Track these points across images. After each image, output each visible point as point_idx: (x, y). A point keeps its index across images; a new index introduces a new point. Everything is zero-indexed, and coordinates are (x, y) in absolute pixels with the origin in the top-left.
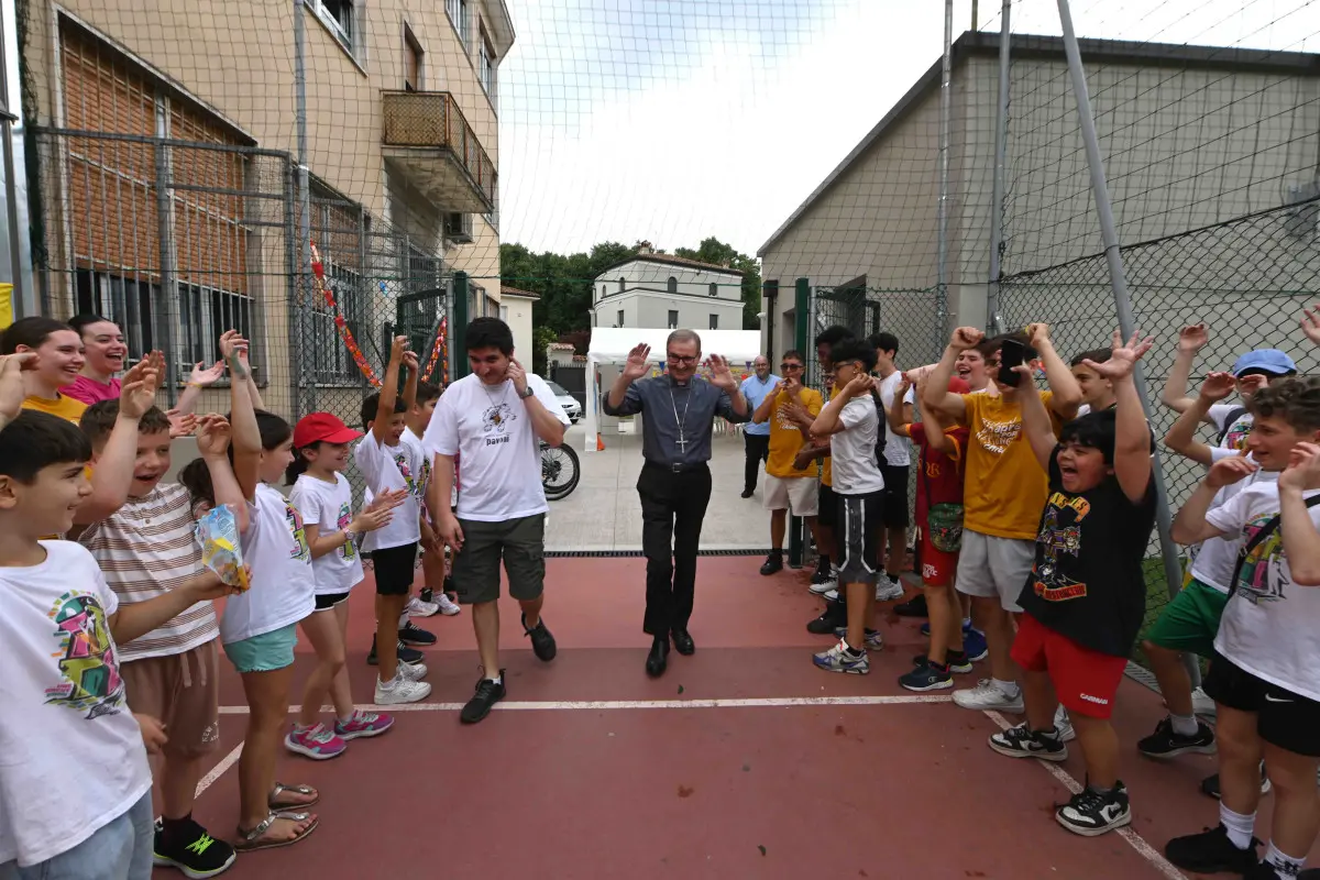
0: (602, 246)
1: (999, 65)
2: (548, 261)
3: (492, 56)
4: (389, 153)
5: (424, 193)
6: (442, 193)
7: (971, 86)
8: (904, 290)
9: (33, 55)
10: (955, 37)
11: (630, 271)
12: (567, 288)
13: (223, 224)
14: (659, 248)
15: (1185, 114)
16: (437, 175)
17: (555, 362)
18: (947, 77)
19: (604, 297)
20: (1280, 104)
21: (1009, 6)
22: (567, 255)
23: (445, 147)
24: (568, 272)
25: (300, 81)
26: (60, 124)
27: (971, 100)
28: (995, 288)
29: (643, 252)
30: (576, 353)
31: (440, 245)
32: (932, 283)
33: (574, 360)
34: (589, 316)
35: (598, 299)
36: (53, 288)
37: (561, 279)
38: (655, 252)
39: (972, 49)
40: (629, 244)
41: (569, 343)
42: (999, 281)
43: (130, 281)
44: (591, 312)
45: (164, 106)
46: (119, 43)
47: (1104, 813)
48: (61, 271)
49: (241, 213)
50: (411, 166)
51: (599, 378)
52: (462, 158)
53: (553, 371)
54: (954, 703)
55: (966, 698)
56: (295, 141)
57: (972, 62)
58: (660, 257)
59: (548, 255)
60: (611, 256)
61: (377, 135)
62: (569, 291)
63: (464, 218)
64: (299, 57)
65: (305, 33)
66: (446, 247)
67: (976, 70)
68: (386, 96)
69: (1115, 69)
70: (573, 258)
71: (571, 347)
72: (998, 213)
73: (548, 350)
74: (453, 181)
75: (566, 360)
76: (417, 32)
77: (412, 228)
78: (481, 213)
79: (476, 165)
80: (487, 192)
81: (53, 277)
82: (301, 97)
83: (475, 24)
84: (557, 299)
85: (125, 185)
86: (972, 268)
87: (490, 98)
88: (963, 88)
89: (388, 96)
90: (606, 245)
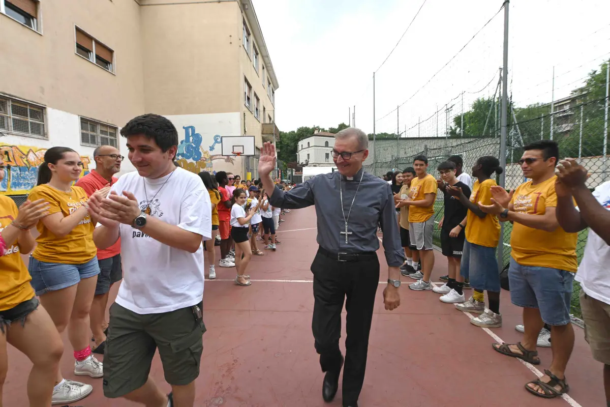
0: (300, 128)
4: (264, 136)
11: (312, 140)
12: (288, 145)
14: (323, 128)
19: (302, 149)
22: (288, 132)
23: (273, 134)
29: (316, 131)
33: (297, 174)
35: (300, 149)
38: (320, 132)
44: (297, 154)
50: (266, 137)
58: (323, 133)
60: (305, 133)
61: (260, 132)
62: (289, 146)
70: (290, 133)
84: (284, 149)
89: (263, 125)
90: (302, 128)
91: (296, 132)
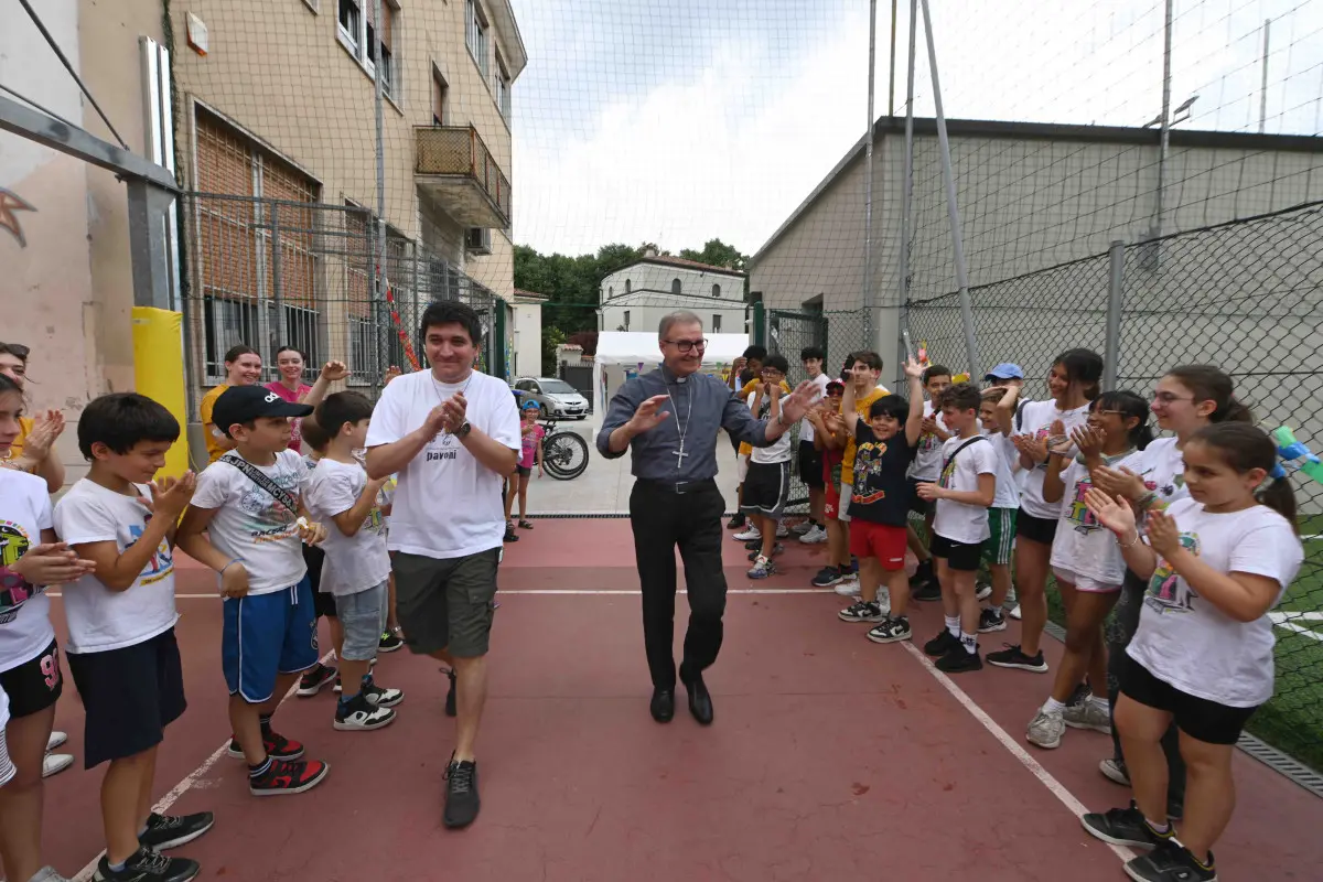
0: (608, 248)
1: (905, 141)
2: (556, 263)
3: (507, 78)
4: (420, 180)
5: (448, 212)
6: (465, 212)
7: (887, 156)
8: (838, 312)
9: (181, 137)
10: (876, 119)
11: (636, 274)
12: (574, 290)
13: (298, 253)
14: (665, 249)
15: (1072, 167)
16: (462, 199)
17: (564, 362)
18: (870, 149)
19: (611, 298)
20: (1127, 169)
21: (912, 100)
22: (575, 257)
23: (470, 175)
24: (576, 273)
25: (380, 157)
26: (196, 189)
27: (887, 166)
28: (904, 311)
29: (649, 254)
30: (583, 353)
31: (462, 259)
32: (859, 306)
33: (582, 360)
34: (596, 317)
35: (606, 300)
36: (192, 312)
37: (569, 278)
38: (660, 255)
39: (887, 129)
40: (636, 246)
41: (577, 343)
42: (906, 306)
43: (237, 303)
44: (598, 312)
45: (258, 162)
46: (233, 120)
47: (893, 631)
48: (197, 299)
49: (310, 245)
50: (439, 191)
51: (605, 378)
52: (483, 182)
53: (562, 369)
54: (835, 593)
55: (842, 589)
56: (375, 202)
57: (888, 138)
58: (666, 259)
59: (556, 256)
60: (618, 258)
61: (410, 165)
62: (577, 292)
63: (484, 232)
64: (379, 139)
65: (384, 121)
66: (466, 259)
67: (891, 144)
68: (418, 130)
69: (998, 142)
70: (580, 259)
71: (579, 347)
72: (906, 254)
73: (558, 351)
74: (476, 202)
75: (575, 360)
76: (442, 69)
77: (440, 245)
78: (499, 228)
79: (495, 187)
80: (504, 209)
81: (192, 303)
82: (380, 169)
83: (492, 52)
84: (565, 299)
85: (234, 228)
86: (889, 295)
87: (505, 118)
88: (882, 157)
89: (420, 131)
90: (613, 247)
91: (596, 257)
